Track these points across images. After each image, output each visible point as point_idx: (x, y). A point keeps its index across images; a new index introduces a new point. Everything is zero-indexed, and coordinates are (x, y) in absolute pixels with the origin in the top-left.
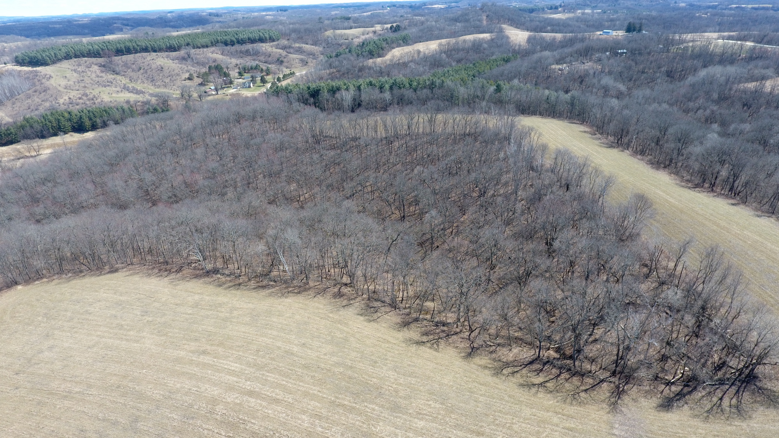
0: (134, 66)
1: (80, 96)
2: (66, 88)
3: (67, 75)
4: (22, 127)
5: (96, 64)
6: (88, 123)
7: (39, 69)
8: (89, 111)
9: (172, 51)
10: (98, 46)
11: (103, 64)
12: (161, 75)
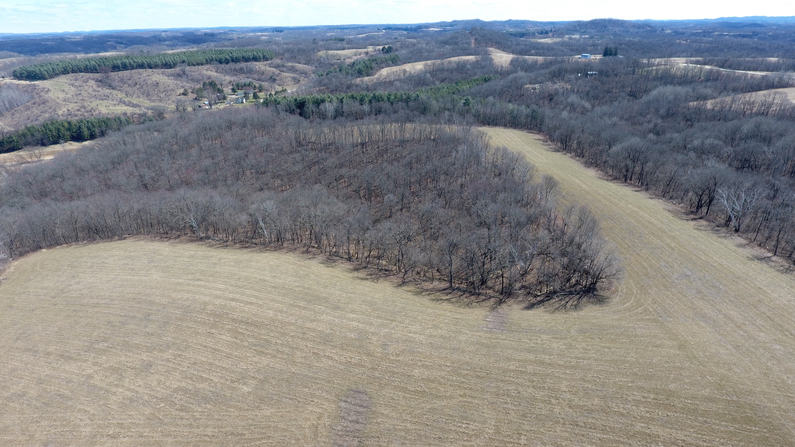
0: (130, 82)
1: (78, 108)
2: (64, 101)
3: (65, 89)
4: (24, 135)
5: (93, 79)
6: (86, 133)
7: (37, 82)
8: (88, 122)
9: (167, 68)
10: (95, 62)
11: (99, 79)
12: (157, 90)
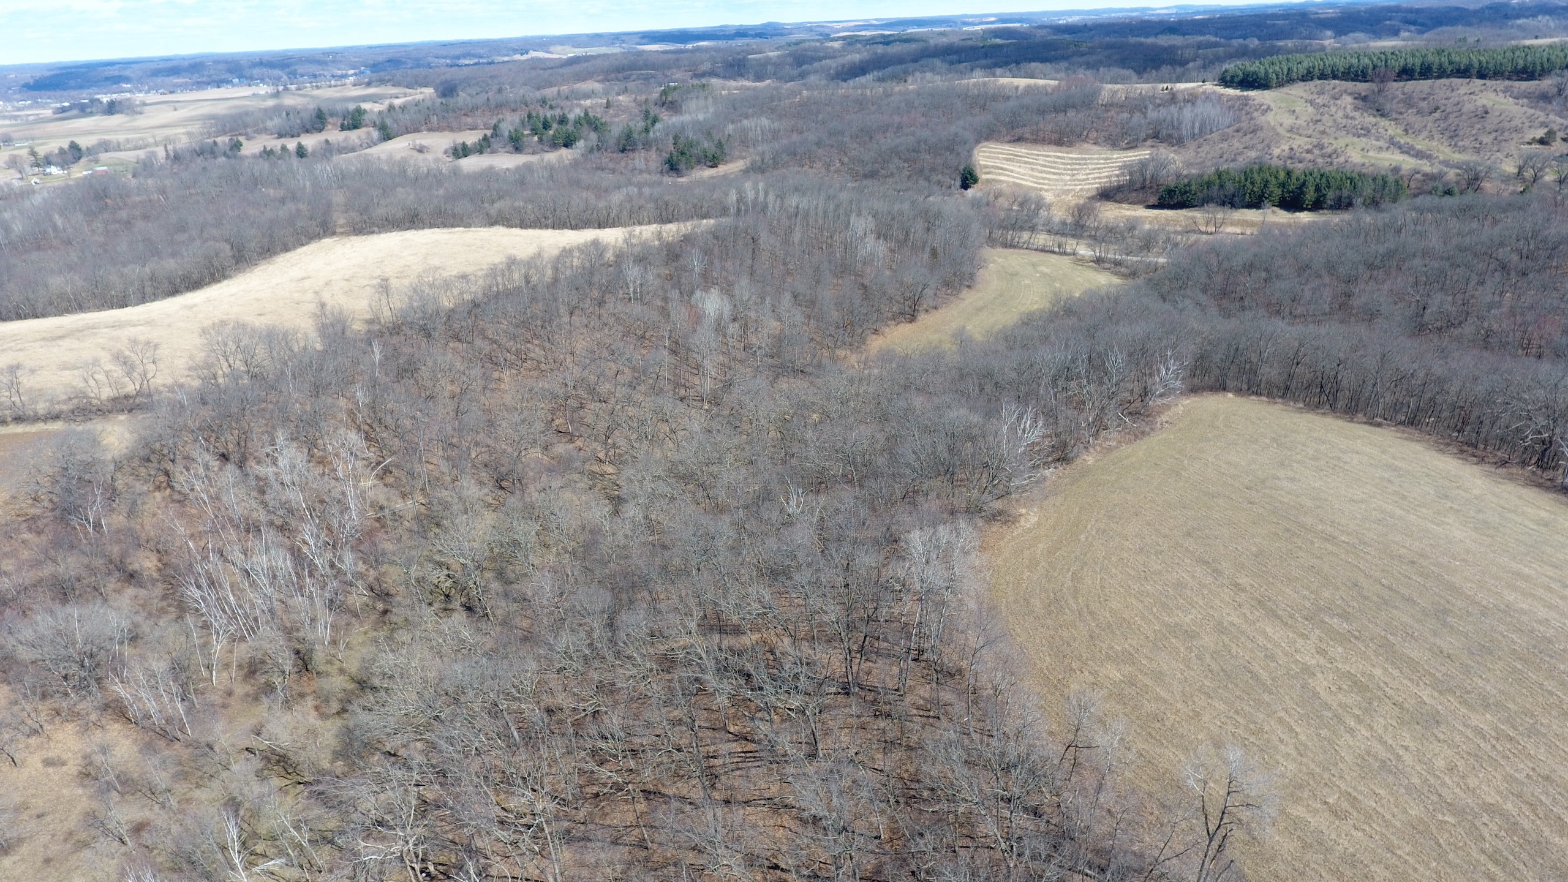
0: (1424, 104)
1: (1310, 147)
2: (1291, 130)
3: (1298, 109)
4: (1209, 184)
5: (1350, 94)
6: (1310, 195)
7: (1252, 93)
8: (1322, 176)
9: (1522, 79)
10: (1370, 59)
11: (1363, 94)
12: (1478, 126)
